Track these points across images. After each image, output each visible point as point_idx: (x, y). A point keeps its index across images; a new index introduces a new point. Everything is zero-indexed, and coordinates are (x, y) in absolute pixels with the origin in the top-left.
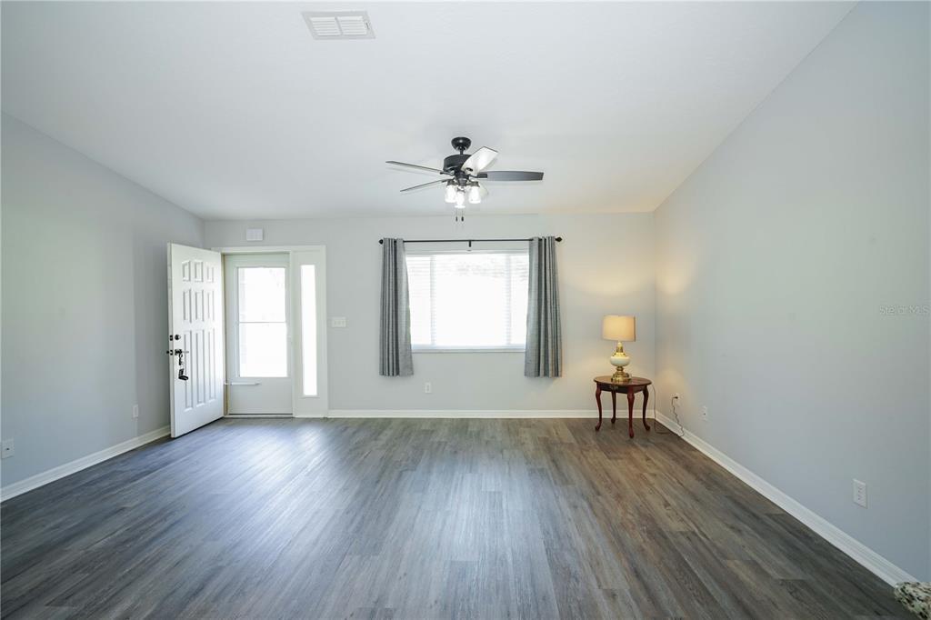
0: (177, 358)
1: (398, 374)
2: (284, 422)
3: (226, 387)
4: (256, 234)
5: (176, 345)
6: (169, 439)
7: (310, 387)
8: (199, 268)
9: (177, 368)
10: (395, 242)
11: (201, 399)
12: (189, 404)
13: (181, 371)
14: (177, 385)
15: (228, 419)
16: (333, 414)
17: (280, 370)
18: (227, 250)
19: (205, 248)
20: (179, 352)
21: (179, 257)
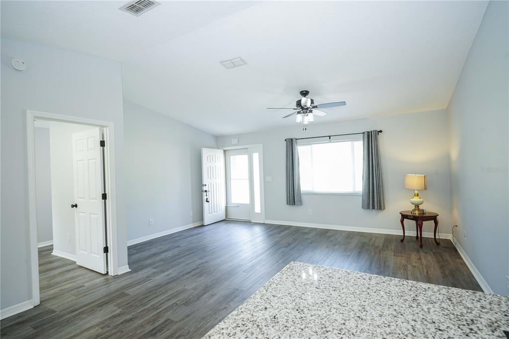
0: (205, 193)
1: (294, 204)
2: (248, 223)
3: (226, 208)
4: (235, 141)
5: (205, 188)
6: (203, 226)
7: (258, 209)
8: (214, 157)
9: (205, 198)
10: (292, 140)
11: (215, 210)
12: (211, 212)
13: (207, 199)
14: (206, 204)
15: (227, 220)
16: (267, 222)
17: (247, 201)
18: (225, 149)
19: (217, 149)
20: (206, 191)
21: (206, 153)
